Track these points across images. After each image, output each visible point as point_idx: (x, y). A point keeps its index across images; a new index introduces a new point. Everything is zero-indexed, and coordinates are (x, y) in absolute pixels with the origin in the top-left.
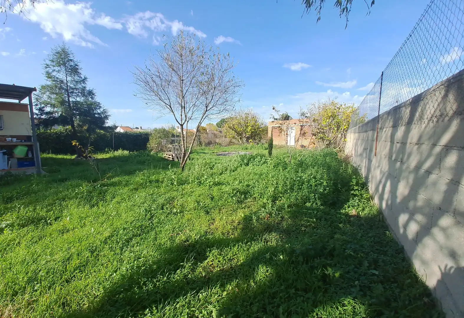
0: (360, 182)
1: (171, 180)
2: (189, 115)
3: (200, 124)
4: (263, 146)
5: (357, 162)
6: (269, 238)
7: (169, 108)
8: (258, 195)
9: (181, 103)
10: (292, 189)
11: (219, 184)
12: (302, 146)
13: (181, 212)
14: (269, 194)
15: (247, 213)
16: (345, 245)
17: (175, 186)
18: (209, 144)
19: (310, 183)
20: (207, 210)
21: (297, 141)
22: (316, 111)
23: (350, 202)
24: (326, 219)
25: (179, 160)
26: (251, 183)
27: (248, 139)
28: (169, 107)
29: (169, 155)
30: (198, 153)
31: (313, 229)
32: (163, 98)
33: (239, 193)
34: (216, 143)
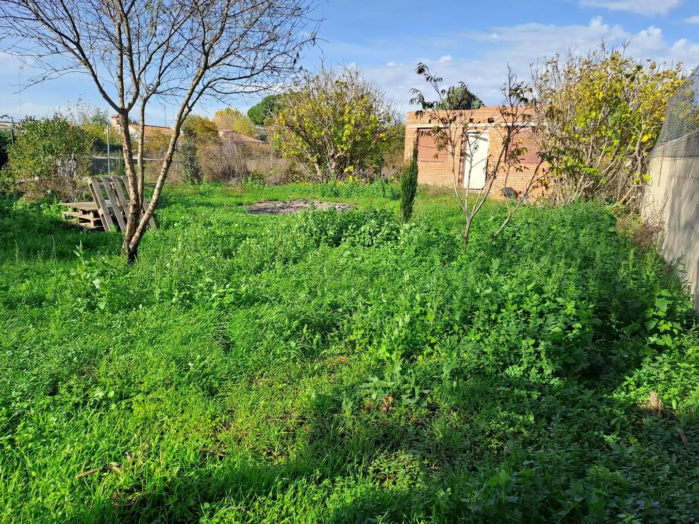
0: (679, 309)
1: (88, 295)
2: (149, 78)
3: (186, 109)
4: (388, 187)
5: (675, 250)
6: (389, 468)
7: (72, 51)
8: (363, 336)
9: (116, 33)
10: (467, 321)
11: (251, 300)
12: (509, 193)
13: (120, 397)
14: (396, 332)
15: (327, 390)
16: (616, 498)
17: (103, 312)
18: (227, 174)
19: (524, 306)
20: (211, 384)
21: (491, 175)
22: (557, 85)
23: (644, 371)
24: (565, 417)
25: (119, 229)
26: (343, 297)
27: (342, 162)
28: (74, 47)
29: (85, 212)
30: (187, 204)
31: (525, 447)
32: (49, 14)
33: (308, 329)
34: (248, 173)
